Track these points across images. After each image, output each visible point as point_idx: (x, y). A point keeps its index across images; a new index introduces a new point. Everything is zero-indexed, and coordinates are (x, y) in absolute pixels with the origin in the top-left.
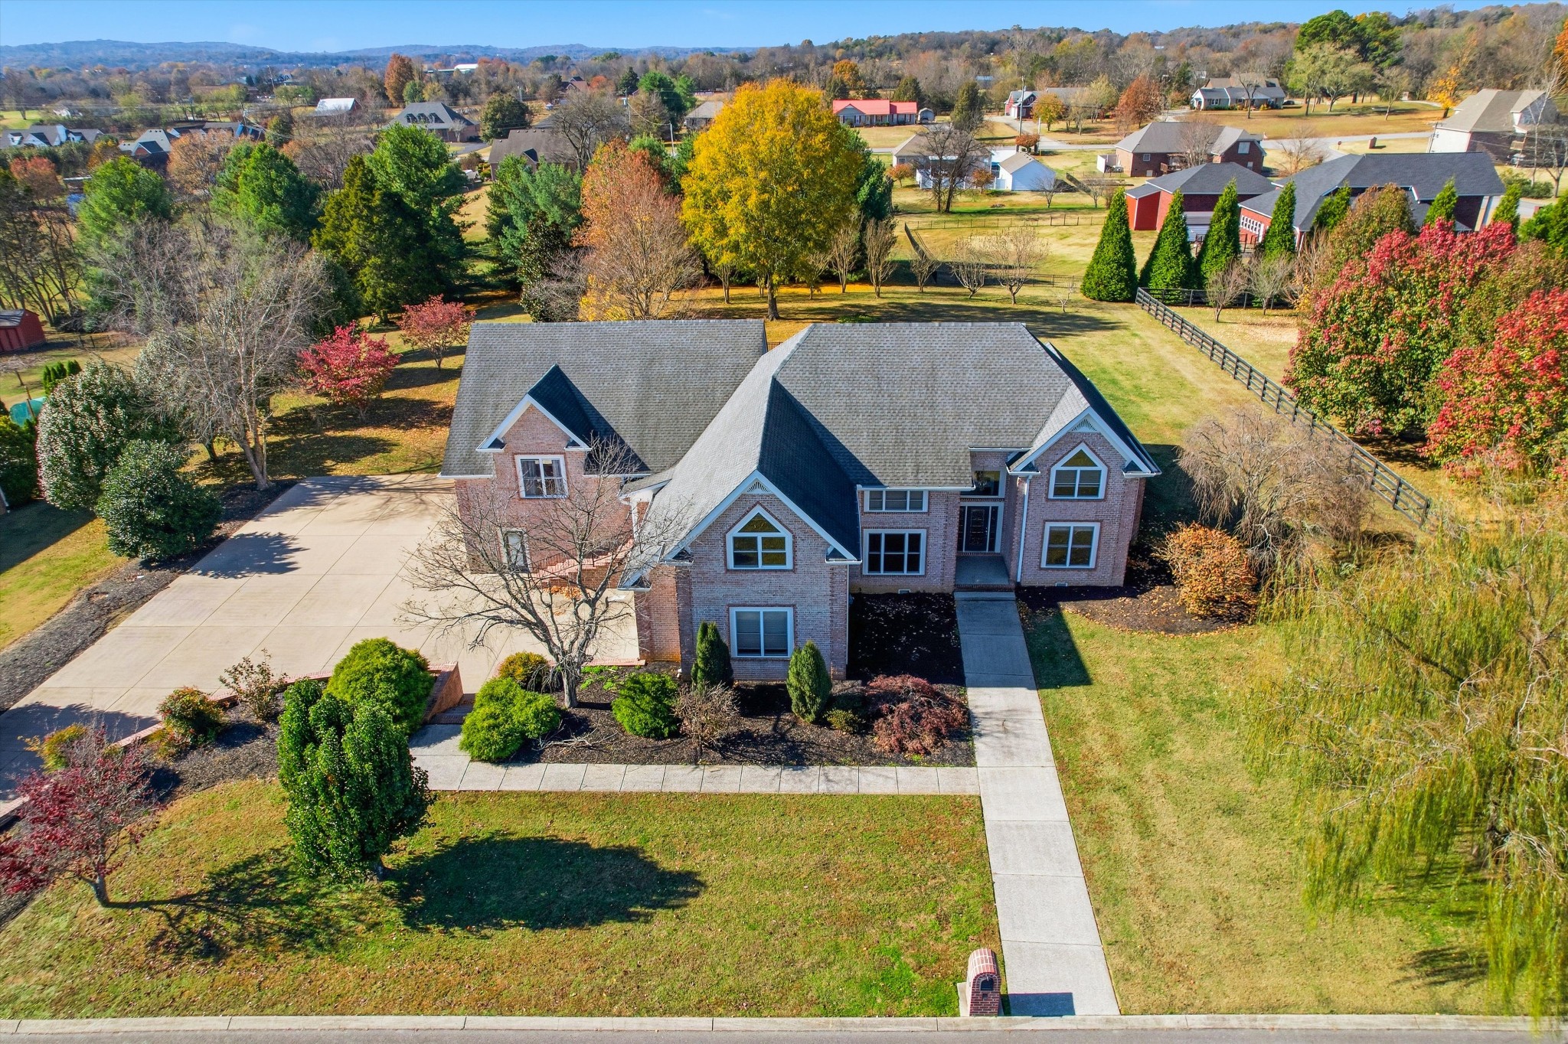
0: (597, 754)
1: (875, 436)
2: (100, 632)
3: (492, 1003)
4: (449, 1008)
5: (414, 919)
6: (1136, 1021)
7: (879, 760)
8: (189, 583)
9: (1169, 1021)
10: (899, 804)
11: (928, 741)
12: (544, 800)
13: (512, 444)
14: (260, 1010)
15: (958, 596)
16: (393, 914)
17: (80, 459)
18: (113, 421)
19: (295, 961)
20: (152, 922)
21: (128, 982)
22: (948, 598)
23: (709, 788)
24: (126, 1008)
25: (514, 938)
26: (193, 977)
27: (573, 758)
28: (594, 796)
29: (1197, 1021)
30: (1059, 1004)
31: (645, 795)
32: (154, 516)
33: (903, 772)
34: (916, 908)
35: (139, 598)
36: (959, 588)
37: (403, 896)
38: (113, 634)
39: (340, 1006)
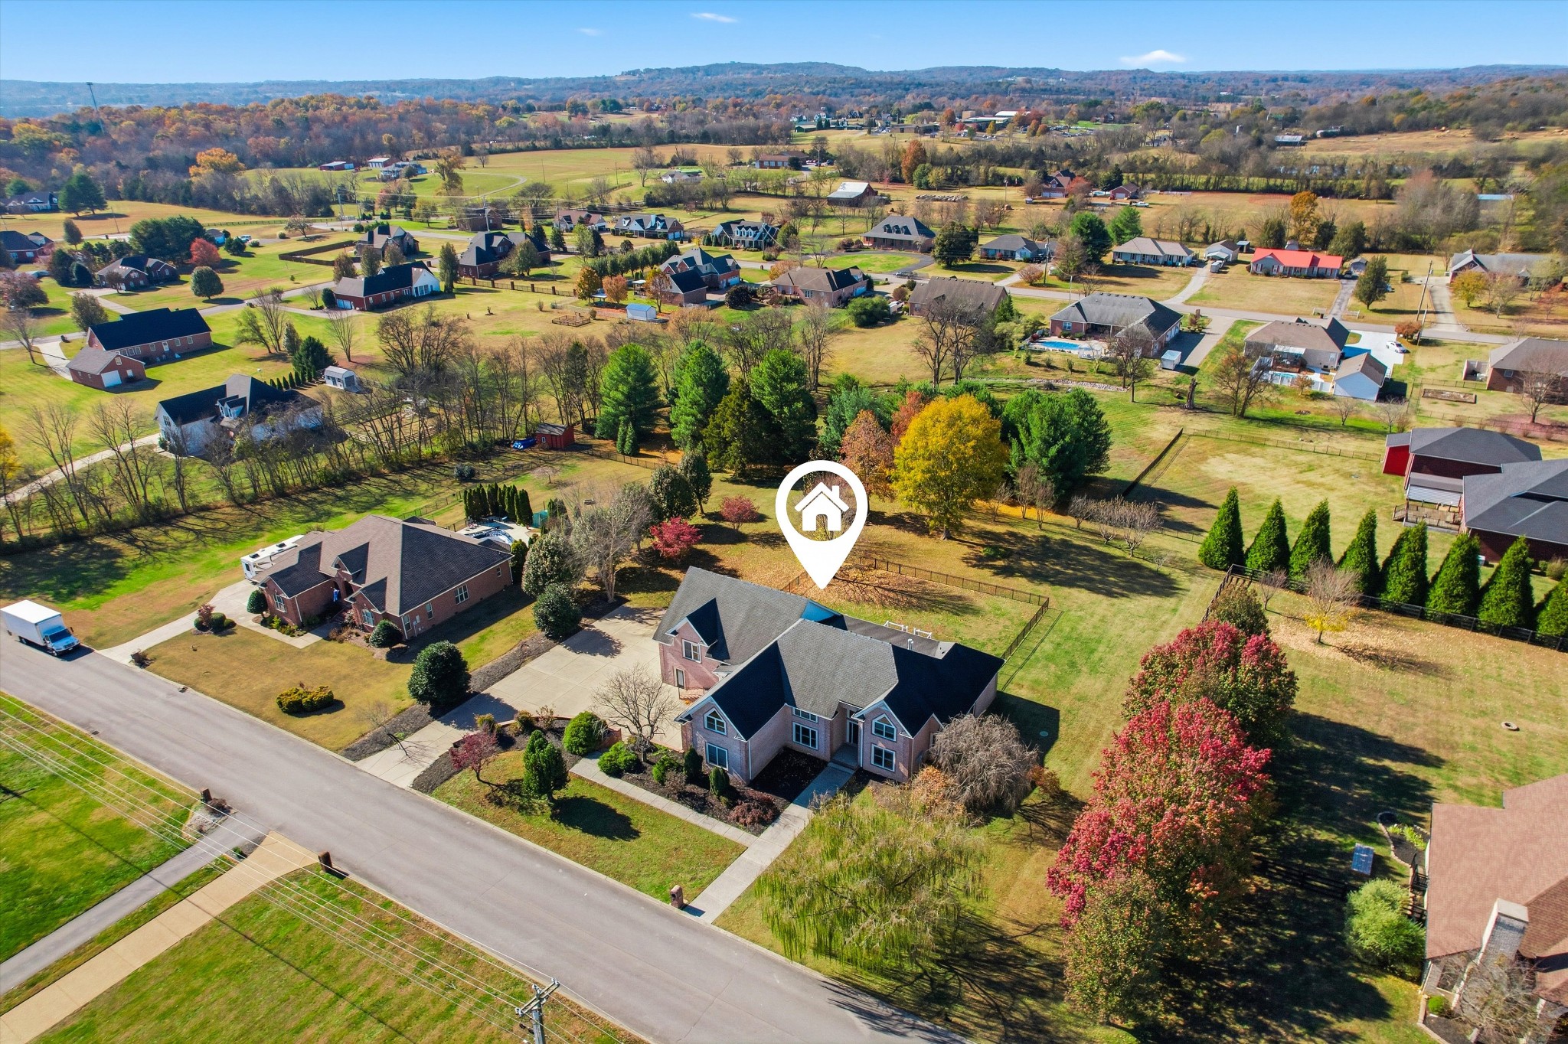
0: (640, 783)
1: (804, 682)
2: (518, 667)
3: (557, 849)
4: (546, 846)
5: (553, 817)
6: (715, 928)
7: (727, 821)
8: (560, 649)
9: (722, 931)
10: (719, 839)
11: (749, 820)
12: (613, 794)
13: (681, 634)
14: (502, 827)
15: (830, 764)
16: (548, 812)
17: (537, 577)
18: (553, 563)
19: (517, 816)
20: (488, 789)
21: (476, 805)
22: (825, 763)
23: (666, 810)
24: (472, 812)
25: (576, 833)
26: (492, 810)
27: (631, 782)
28: (628, 798)
29: (729, 934)
30: (698, 912)
31: (643, 804)
32: (551, 619)
33: (733, 829)
34: (688, 872)
35: (538, 653)
36: (832, 760)
37: (554, 809)
38: (522, 669)
39: (520, 834)
